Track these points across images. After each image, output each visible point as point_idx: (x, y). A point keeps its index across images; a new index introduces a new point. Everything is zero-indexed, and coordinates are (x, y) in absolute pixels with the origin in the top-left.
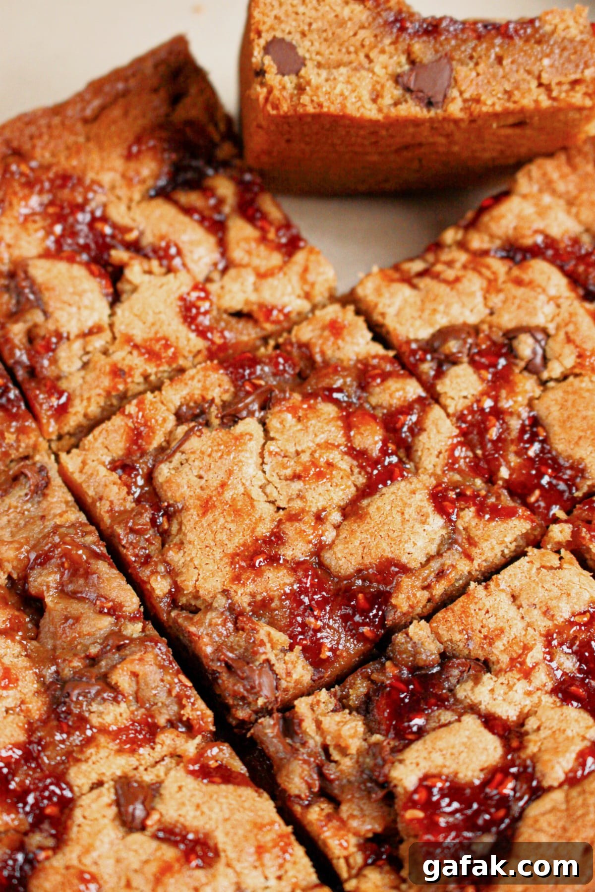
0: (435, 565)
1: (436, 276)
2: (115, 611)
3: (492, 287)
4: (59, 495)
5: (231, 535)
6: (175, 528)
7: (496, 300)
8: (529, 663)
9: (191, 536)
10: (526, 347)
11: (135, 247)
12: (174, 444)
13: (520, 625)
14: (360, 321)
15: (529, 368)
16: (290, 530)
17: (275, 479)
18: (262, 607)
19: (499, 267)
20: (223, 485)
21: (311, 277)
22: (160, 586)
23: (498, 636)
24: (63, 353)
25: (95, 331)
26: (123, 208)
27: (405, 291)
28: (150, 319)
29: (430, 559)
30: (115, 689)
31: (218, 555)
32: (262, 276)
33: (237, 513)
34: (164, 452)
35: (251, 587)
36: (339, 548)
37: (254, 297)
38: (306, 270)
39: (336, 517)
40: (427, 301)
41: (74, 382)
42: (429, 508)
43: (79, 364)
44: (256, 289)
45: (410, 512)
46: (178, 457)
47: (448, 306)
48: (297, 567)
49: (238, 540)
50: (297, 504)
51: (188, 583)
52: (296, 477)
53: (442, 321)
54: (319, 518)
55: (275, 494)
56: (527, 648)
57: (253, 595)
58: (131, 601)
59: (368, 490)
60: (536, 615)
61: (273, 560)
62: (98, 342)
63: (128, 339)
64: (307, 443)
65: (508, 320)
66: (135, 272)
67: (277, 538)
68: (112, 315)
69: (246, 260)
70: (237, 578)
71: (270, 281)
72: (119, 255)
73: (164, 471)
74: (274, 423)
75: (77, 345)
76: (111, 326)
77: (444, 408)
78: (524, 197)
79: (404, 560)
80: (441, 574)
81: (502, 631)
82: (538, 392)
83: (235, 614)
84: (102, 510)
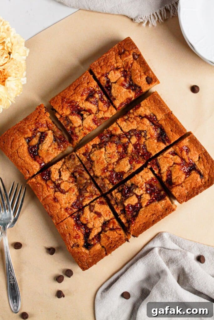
0: (129, 172)
1: (129, 121)
2: (86, 179)
3: (138, 123)
4: (77, 159)
5: (101, 167)
6: (93, 164)
7: (138, 126)
8: (142, 187)
9: (96, 166)
10: (143, 134)
11: (85, 110)
12: (93, 152)
13: (142, 181)
14: (119, 128)
15: (144, 137)
16: (109, 166)
17: (107, 158)
18: (106, 177)
19: (139, 119)
20: (100, 159)
21: (112, 112)
22: (92, 175)
23: (139, 183)
24: (76, 130)
25: (80, 126)
26: (82, 104)
27: (125, 123)
28: (88, 124)
29: (128, 171)
30: (87, 191)
31: (99, 169)
32: (105, 112)
33: (102, 163)
34: (91, 152)
35: (104, 175)
36: (116, 169)
37: (103, 116)
38: (111, 111)
39: (116, 163)
40: (128, 125)
41: (78, 134)
42: (128, 163)
43: (78, 131)
44: (104, 114)
45: (126, 164)
46: (93, 154)
47: (131, 127)
48: (110, 171)
49: (102, 168)
50: (110, 162)
51: (96, 174)
52: (109, 158)
53: (130, 129)
54: (113, 164)
55: (107, 160)
56: (142, 185)
57: (105, 176)
58: (88, 177)
59: (120, 159)
60: (144, 180)
61: (107, 171)
62: (81, 128)
63: (85, 127)
64: (111, 151)
65: (140, 129)
66: (85, 116)
67: (107, 168)
68: (82, 122)
69: (102, 109)
70: (102, 174)
71: (106, 113)
72: (82, 113)
73: (91, 155)
74: (106, 148)
75: (78, 129)
76: (83, 125)
77: (132, 144)
78: (142, 107)
79: (125, 171)
80: (130, 172)
81: (139, 182)
82: (145, 140)
83: (102, 179)
84: (83, 162)
